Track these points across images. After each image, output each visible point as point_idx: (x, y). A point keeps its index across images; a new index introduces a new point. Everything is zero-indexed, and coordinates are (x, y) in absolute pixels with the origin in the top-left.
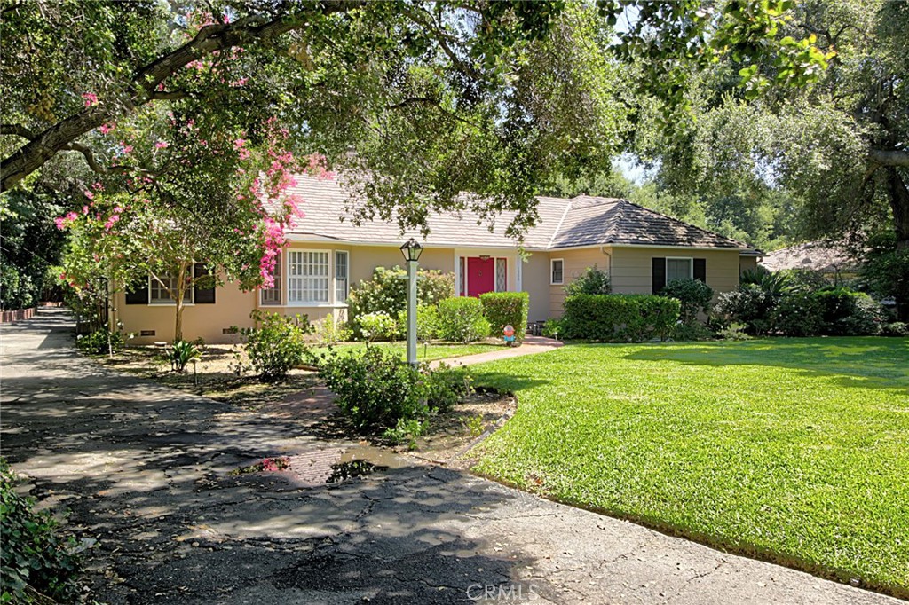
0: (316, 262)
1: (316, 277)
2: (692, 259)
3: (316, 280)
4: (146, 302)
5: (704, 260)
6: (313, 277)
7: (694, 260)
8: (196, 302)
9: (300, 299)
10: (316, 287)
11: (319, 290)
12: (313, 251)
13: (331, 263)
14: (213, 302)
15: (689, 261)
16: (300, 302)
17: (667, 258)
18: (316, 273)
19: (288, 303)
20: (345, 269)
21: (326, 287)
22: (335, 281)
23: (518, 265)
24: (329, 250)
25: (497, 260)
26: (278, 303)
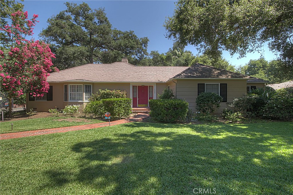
0: (79, 88)
1: (79, 93)
2: (219, 84)
3: (79, 94)
4: (34, 100)
5: (226, 84)
6: (78, 93)
7: (220, 84)
8: (47, 100)
9: (74, 99)
10: (79, 96)
12: (75, 85)
13: (83, 88)
14: (52, 100)
15: (218, 85)
16: (74, 100)
17: (205, 83)
18: (79, 92)
19: (69, 101)
20: (90, 90)
21: (82, 96)
22: (84, 93)
23: (155, 88)
24: (82, 85)
25: (149, 86)
26: (67, 101)
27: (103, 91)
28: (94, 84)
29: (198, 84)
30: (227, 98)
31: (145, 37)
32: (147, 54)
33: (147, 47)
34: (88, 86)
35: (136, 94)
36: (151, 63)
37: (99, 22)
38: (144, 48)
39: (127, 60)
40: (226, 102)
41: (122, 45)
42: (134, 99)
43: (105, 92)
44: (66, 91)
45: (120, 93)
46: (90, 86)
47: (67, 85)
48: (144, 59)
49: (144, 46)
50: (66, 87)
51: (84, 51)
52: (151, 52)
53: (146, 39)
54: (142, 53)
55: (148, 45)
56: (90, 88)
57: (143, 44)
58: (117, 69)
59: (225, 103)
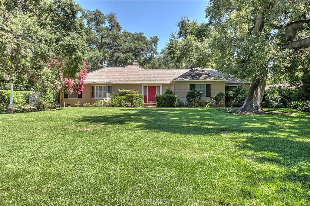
0: (103, 88)
3: (103, 93)
4: (68, 98)
5: (210, 84)
6: (102, 92)
7: (206, 84)
8: (78, 98)
9: (99, 97)
11: (104, 95)
12: (100, 86)
13: (106, 88)
14: (82, 98)
15: (204, 85)
17: (195, 84)
19: (96, 98)
20: (111, 90)
21: (106, 94)
22: (107, 93)
23: (161, 88)
24: (106, 86)
25: (157, 87)
26: (94, 98)
27: (121, 91)
28: (113, 85)
29: (190, 84)
30: (211, 94)
31: (155, 36)
32: (157, 54)
33: (157, 46)
34: (110, 86)
35: (146, 93)
36: (162, 63)
37: (110, 26)
38: (154, 47)
39: (138, 63)
40: (210, 96)
41: (133, 47)
42: (145, 97)
43: (123, 91)
44: (93, 90)
45: (134, 91)
46: (111, 87)
47: (94, 86)
48: (153, 59)
49: (154, 45)
50: (93, 87)
51: (100, 56)
52: (162, 50)
53: (156, 38)
54: (152, 52)
55: (158, 44)
56: (111, 88)
57: (153, 44)
58: (130, 72)
59: (209, 98)
